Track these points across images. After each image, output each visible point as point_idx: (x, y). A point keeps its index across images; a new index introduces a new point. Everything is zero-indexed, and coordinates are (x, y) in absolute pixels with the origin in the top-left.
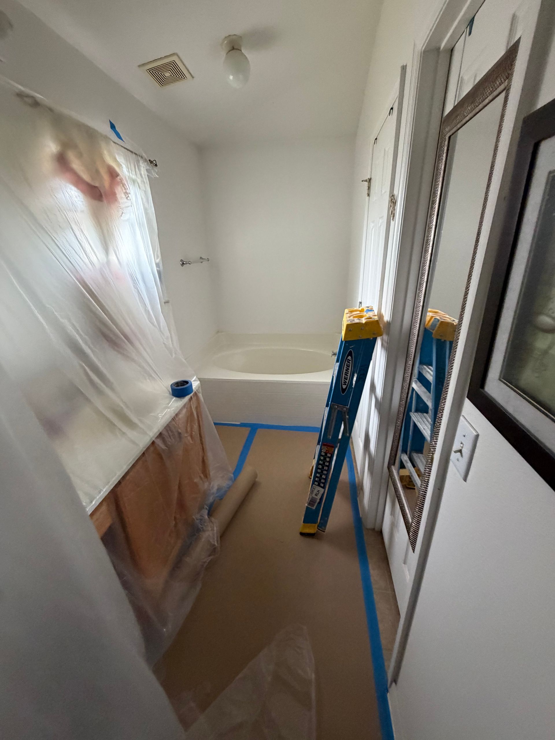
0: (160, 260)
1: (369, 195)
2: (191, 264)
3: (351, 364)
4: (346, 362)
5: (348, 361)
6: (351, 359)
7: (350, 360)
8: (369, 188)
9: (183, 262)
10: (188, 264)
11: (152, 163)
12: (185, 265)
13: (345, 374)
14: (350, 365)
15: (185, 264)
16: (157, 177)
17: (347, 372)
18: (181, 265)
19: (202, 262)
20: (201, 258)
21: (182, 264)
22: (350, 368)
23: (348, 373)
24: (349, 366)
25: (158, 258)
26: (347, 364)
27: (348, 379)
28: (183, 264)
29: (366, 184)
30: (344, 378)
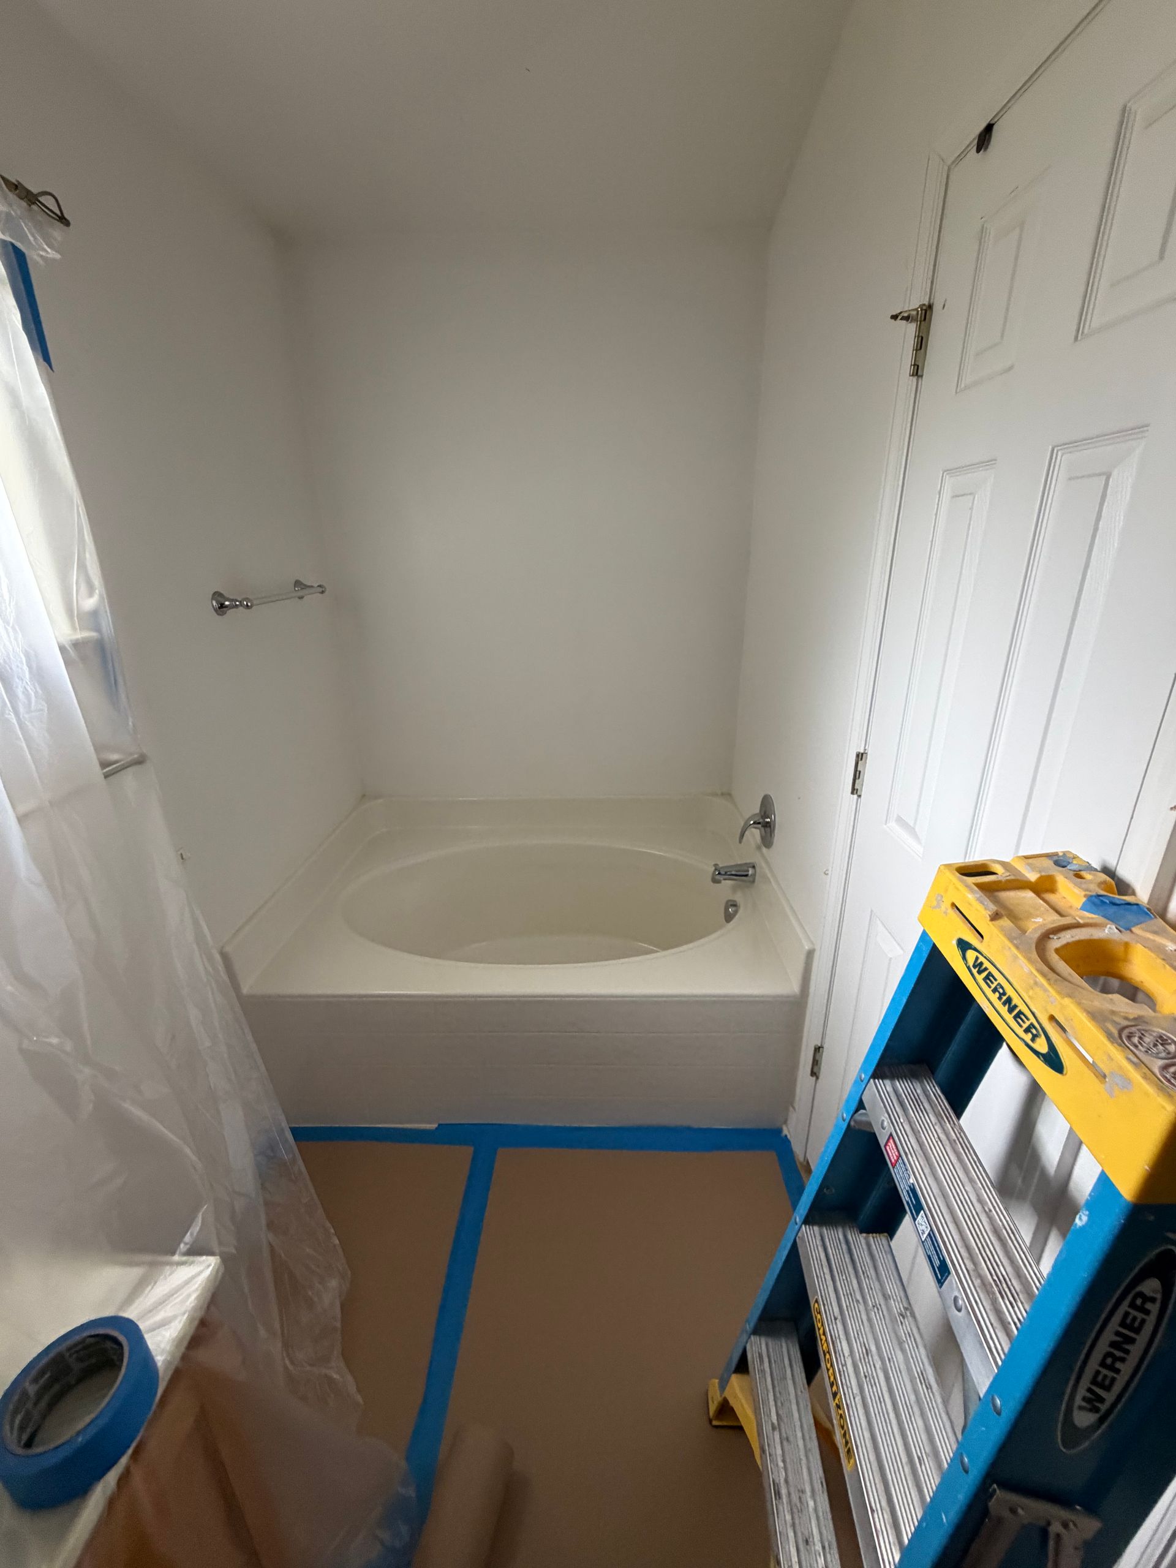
0: (101, 596)
1: (917, 371)
2: (254, 608)
3: (1151, 1320)
4: (1124, 1307)
5: (1139, 1302)
6: (1159, 1296)
7: (1153, 1300)
8: (921, 344)
9: (222, 600)
10: (241, 608)
11: (34, 203)
12: (230, 612)
13: (1103, 1364)
14: (1143, 1321)
15: (227, 607)
16: (54, 260)
17: (1118, 1353)
18: (215, 610)
19: (301, 598)
20: (297, 583)
21: (219, 608)
22: (1142, 1339)
23: (1123, 1360)
24: (1136, 1324)
25: (91, 595)
26: (1127, 1314)
27: (1117, 1388)
28: (222, 606)
29: (911, 328)
30: (1094, 1382)
